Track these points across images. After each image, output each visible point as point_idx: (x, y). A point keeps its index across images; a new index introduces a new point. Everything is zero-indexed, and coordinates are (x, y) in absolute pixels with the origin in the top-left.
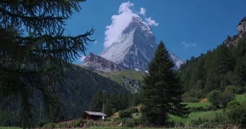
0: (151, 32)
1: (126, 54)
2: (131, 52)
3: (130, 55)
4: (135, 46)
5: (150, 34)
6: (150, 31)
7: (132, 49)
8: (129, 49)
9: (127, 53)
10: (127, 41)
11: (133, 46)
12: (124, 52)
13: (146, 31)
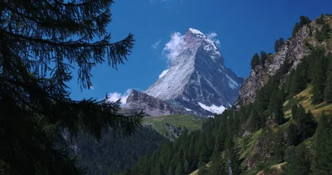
0: (218, 52)
1: (185, 83)
2: (193, 81)
3: (190, 85)
4: (197, 72)
5: (217, 55)
6: (217, 50)
7: (193, 76)
8: (189, 77)
9: (187, 82)
10: (187, 66)
11: (195, 72)
12: (183, 82)
13: (211, 51)
